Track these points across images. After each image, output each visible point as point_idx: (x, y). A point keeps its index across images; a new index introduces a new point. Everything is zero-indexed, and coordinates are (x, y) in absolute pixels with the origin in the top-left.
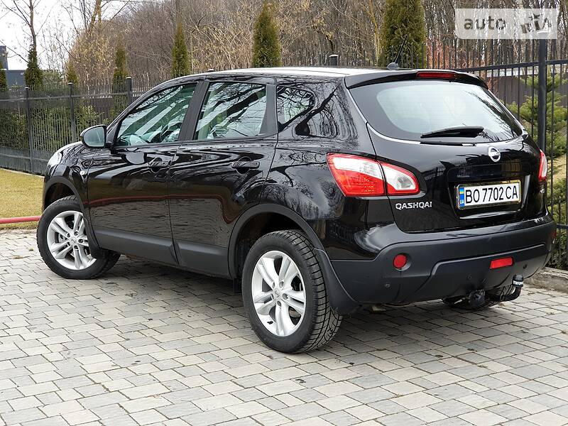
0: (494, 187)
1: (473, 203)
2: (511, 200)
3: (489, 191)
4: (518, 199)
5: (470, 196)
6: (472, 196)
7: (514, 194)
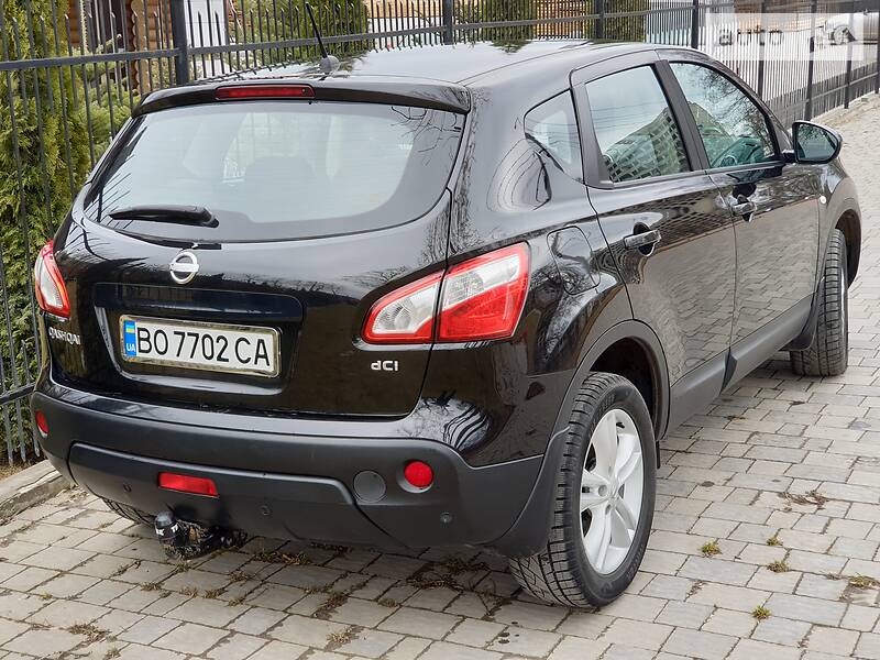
0: (202, 332)
1: (153, 355)
2: (251, 366)
3: (190, 341)
4: (271, 369)
5: (147, 340)
6: (152, 340)
7: (258, 356)
